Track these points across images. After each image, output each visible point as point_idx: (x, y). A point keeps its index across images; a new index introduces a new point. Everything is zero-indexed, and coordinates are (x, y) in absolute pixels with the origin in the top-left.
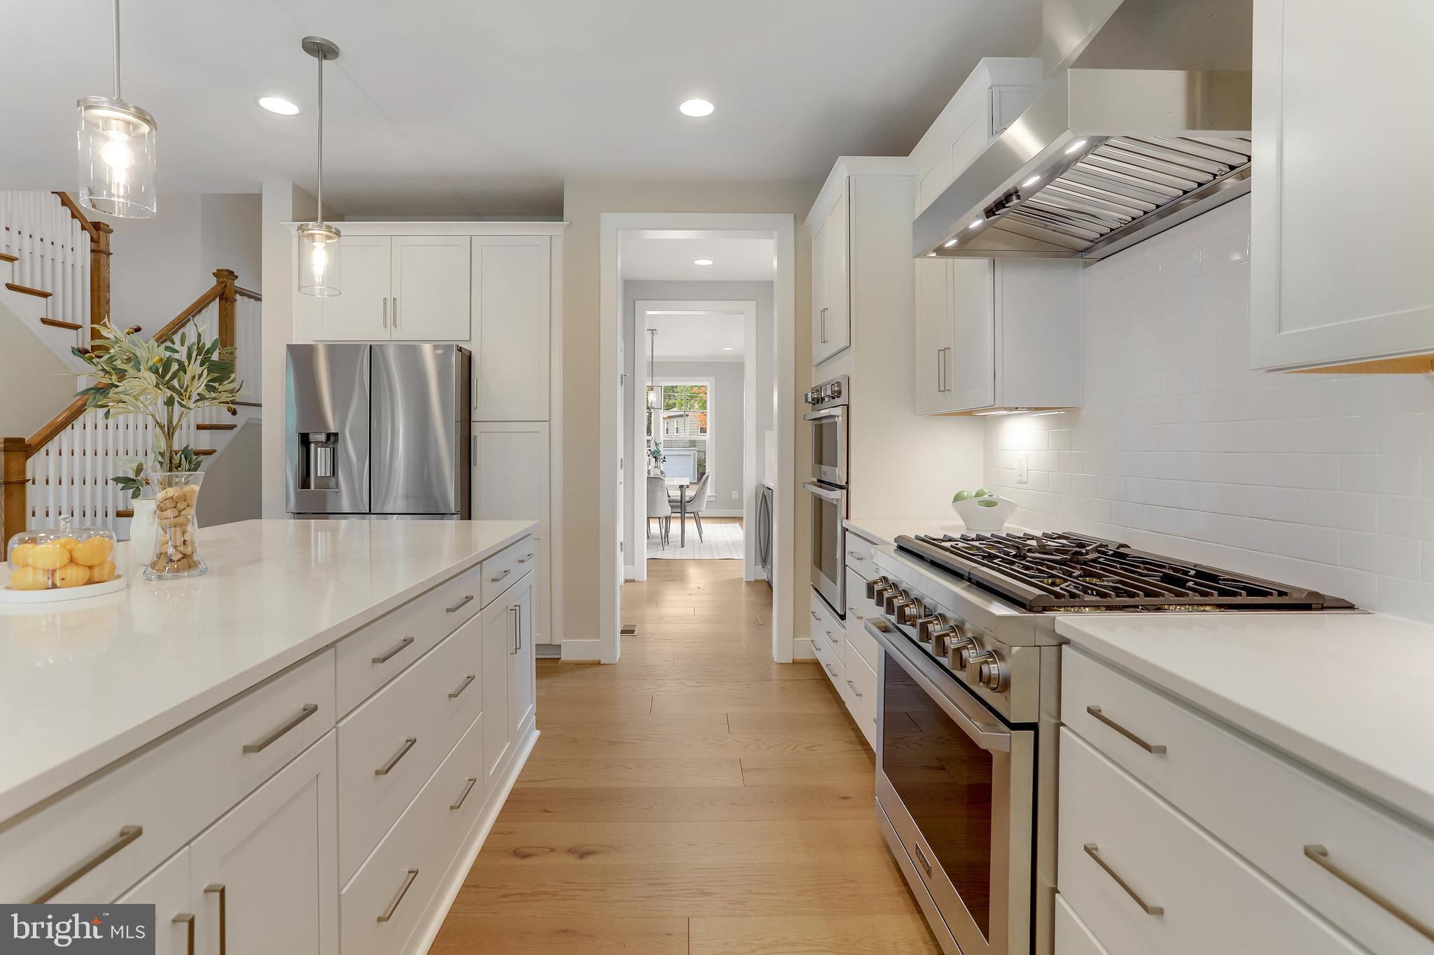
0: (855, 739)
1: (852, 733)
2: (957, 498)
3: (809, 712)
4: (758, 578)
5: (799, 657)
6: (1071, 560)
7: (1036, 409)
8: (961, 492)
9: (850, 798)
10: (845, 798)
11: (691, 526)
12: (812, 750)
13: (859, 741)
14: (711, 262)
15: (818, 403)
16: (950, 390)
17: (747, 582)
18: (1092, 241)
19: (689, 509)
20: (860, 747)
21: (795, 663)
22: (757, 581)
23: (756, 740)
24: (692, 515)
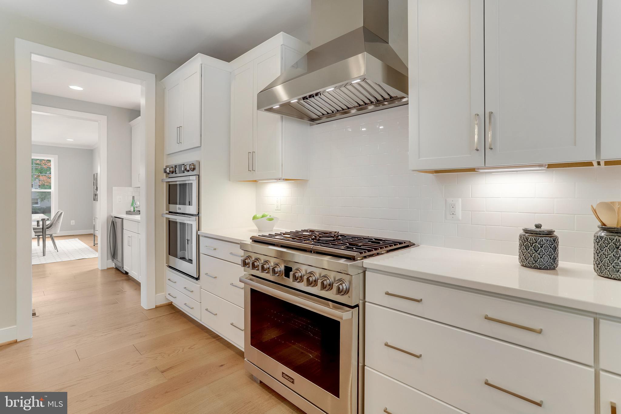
0: (210, 336)
1: (207, 334)
2: (254, 218)
3: (179, 330)
4: (109, 267)
5: (159, 304)
6: (336, 239)
7: (286, 180)
8: (255, 215)
9: (224, 365)
10: (222, 366)
11: (49, 242)
12: (193, 349)
13: (212, 337)
14: (81, 89)
15: (173, 173)
16: (254, 171)
17: (103, 271)
18: (319, 116)
19: (47, 233)
20: (214, 340)
21: (157, 307)
22: (108, 269)
23: (159, 353)
24: (49, 236)
